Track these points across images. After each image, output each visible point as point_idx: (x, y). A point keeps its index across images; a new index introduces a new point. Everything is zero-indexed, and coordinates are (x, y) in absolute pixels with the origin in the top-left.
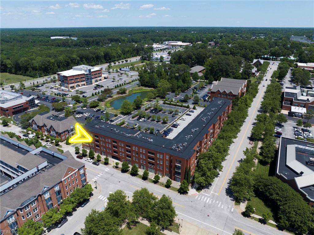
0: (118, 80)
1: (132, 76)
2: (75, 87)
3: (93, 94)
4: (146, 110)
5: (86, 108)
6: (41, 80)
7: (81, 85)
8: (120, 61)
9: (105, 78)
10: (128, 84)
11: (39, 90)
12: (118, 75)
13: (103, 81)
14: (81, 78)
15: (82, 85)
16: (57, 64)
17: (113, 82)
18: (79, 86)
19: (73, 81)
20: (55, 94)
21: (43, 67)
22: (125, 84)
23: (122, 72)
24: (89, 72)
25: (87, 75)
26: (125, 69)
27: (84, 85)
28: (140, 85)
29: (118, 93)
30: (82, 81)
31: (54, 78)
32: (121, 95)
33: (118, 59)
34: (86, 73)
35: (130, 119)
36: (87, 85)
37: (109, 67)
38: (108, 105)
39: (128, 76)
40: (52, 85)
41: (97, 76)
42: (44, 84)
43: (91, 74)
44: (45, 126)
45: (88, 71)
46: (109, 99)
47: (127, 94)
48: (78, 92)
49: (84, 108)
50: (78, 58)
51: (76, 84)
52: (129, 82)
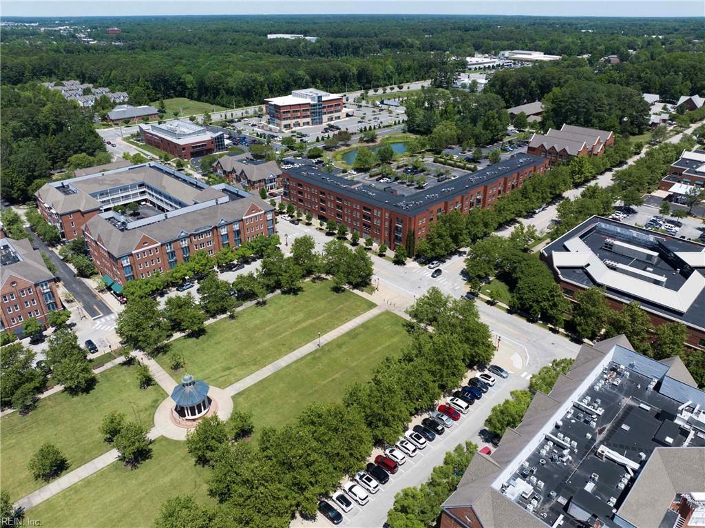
0: (369, 121)
1: (398, 114)
2: (292, 126)
3: (318, 138)
4: (398, 168)
5: (300, 158)
6: (238, 112)
7: (301, 124)
8: (388, 88)
9: (348, 115)
10: (386, 128)
11: (233, 126)
12: (374, 112)
13: (343, 120)
14: (303, 110)
15: (304, 124)
16: (268, 87)
17: (360, 122)
18: (299, 125)
19: (289, 115)
20: (258, 135)
21: (244, 89)
22: (380, 127)
23: (384, 107)
24: (319, 101)
25: (314, 105)
26: (391, 102)
27: (308, 123)
28: (406, 129)
29: (361, 140)
30: (304, 117)
31: (261, 110)
32: (366, 144)
33: (385, 82)
34: (312, 103)
35: (366, 178)
36: (313, 124)
37: (363, 98)
38: (339, 157)
39: (391, 115)
40: (255, 120)
41: (332, 109)
42: (243, 118)
43: (321, 105)
44: (234, 171)
45: (317, 99)
46: (343, 148)
47: (376, 144)
48: (295, 134)
49: (298, 158)
50: (307, 77)
51: (294, 121)
52: (387, 124)
